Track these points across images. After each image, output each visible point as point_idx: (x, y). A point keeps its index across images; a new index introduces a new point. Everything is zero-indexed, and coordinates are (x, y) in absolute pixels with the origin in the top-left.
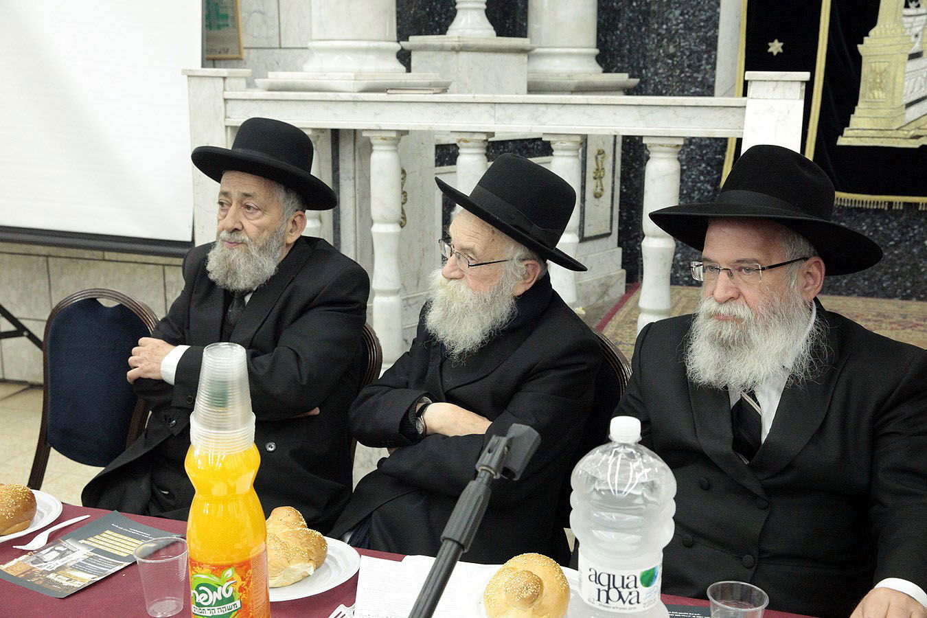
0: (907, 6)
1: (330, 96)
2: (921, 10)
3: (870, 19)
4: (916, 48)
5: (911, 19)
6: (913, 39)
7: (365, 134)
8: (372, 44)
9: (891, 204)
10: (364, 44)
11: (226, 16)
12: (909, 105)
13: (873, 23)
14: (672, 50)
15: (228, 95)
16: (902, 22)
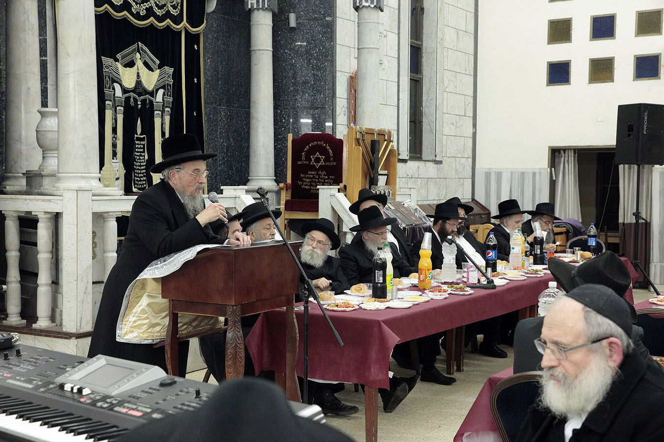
0: (113, 159)
2: (117, 161)
4: (117, 176)
5: (115, 164)
6: (116, 172)
16: (112, 165)
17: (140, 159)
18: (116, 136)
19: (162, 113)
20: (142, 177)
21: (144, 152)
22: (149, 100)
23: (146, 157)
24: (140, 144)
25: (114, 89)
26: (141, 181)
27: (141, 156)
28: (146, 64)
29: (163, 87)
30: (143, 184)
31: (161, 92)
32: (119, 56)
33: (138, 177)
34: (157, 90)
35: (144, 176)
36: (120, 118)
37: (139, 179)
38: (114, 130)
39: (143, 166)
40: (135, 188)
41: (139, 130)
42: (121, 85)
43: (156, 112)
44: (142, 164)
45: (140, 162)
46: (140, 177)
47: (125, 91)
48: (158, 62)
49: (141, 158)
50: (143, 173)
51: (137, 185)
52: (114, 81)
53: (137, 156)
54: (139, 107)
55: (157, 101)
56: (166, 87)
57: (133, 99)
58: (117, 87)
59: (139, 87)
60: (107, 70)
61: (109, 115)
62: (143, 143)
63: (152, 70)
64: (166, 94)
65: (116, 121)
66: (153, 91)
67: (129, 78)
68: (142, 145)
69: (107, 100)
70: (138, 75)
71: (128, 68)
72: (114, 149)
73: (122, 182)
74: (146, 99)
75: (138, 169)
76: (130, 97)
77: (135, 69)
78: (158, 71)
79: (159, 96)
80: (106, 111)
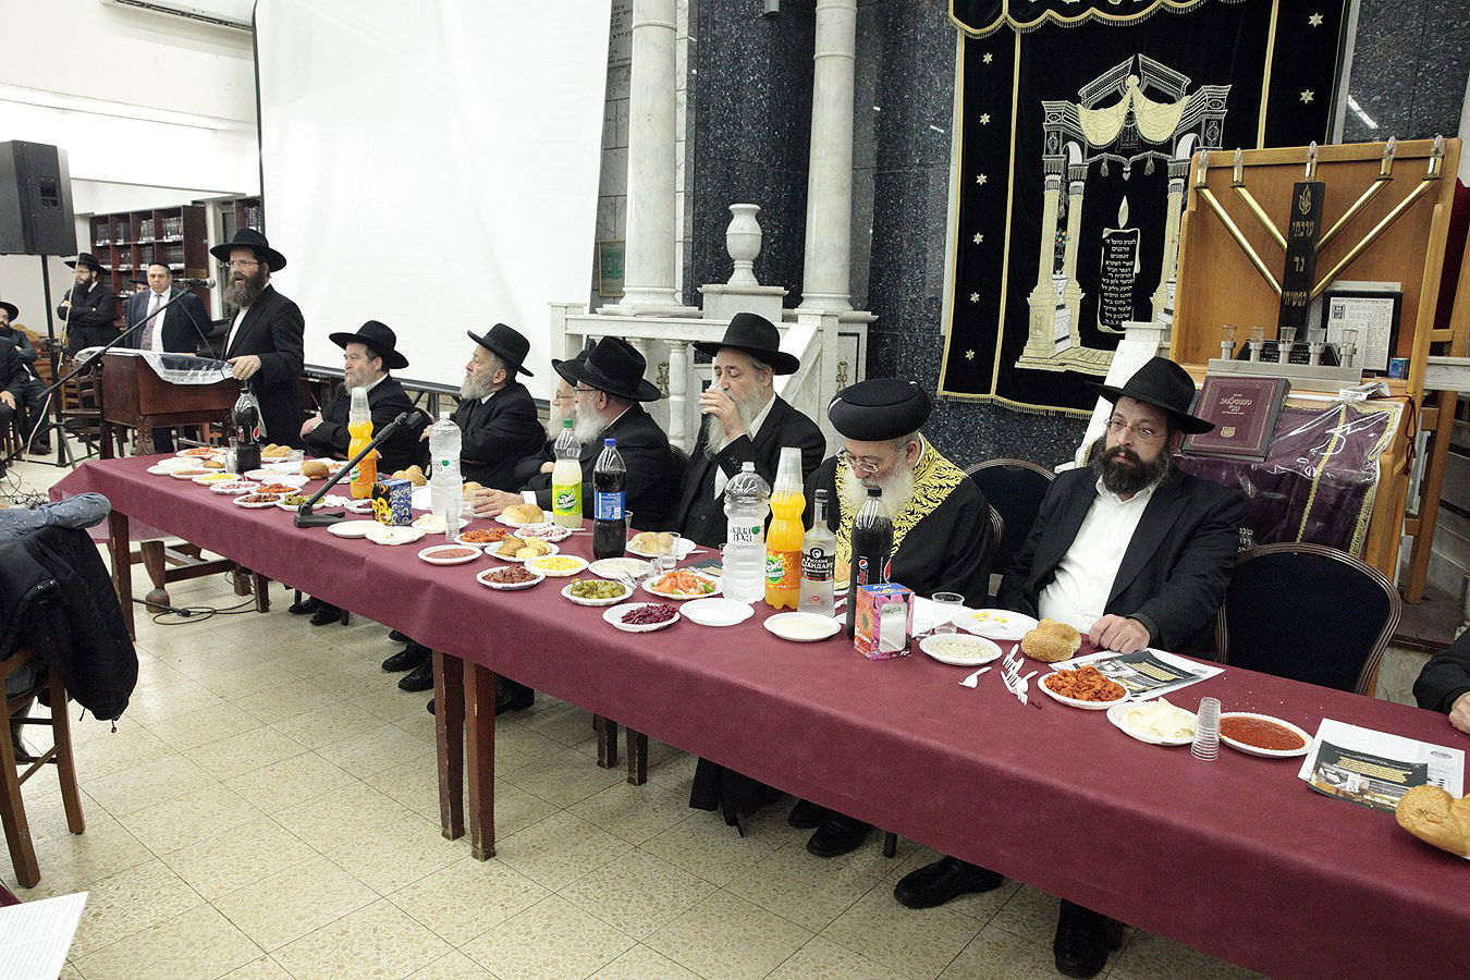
0: (1055, 273)
1: (617, 318)
2: (1063, 276)
3: (1032, 281)
4: (1061, 302)
5: (1057, 282)
6: (1059, 295)
8: (651, 289)
9: (1047, 411)
10: (647, 289)
12: (1057, 342)
13: (1035, 283)
15: (567, 316)
16: (1052, 284)
17: (1119, 272)
18: (1064, 234)
19: (1186, 182)
20: (1122, 306)
21: (1132, 258)
22: (1154, 159)
23: (1137, 269)
24: (1122, 246)
25: (1067, 152)
26: (1118, 312)
27: (1124, 266)
28: (1153, 94)
29: (1196, 129)
31: (1188, 140)
32: (1082, 92)
33: (1113, 305)
34: (1179, 138)
35: (1128, 304)
36: (1076, 204)
37: (1115, 309)
38: (1062, 224)
39: (1126, 285)
40: (1103, 324)
41: (1123, 219)
42: (1082, 145)
43: (1171, 182)
44: (1124, 282)
45: (1119, 279)
46: (1117, 306)
47: (1091, 151)
48: (1187, 81)
49: (1123, 270)
50: (1126, 299)
51: (1109, 318)
52: (1067, 138)
53: (1114, 266)
54: (1126, 177)
55: (1178, 158)
56: (1203, 126)
57: (1110, 163)
58: (1074, 147)
59: (1129, 140)
60: (1052, 122)
61: (1051, 199)
62: (1130, 242)
63: (1171, 101)
64: (1201, 141)
65: (1067, 208)
66: (1170, 141)
67: (1101, 126)
68: (1127, 245)
69: (1048, 174)
70: (1130, 117)
71: (1102, 110)
72: (1059, 257)
73: (1073, 312)
74: (1145, 160)
75: (1112, 291)
76: (1101, 161)
77: (1121, 108)
78: (1186, 99)
79: (1183, 149)
80: (1046, 192)
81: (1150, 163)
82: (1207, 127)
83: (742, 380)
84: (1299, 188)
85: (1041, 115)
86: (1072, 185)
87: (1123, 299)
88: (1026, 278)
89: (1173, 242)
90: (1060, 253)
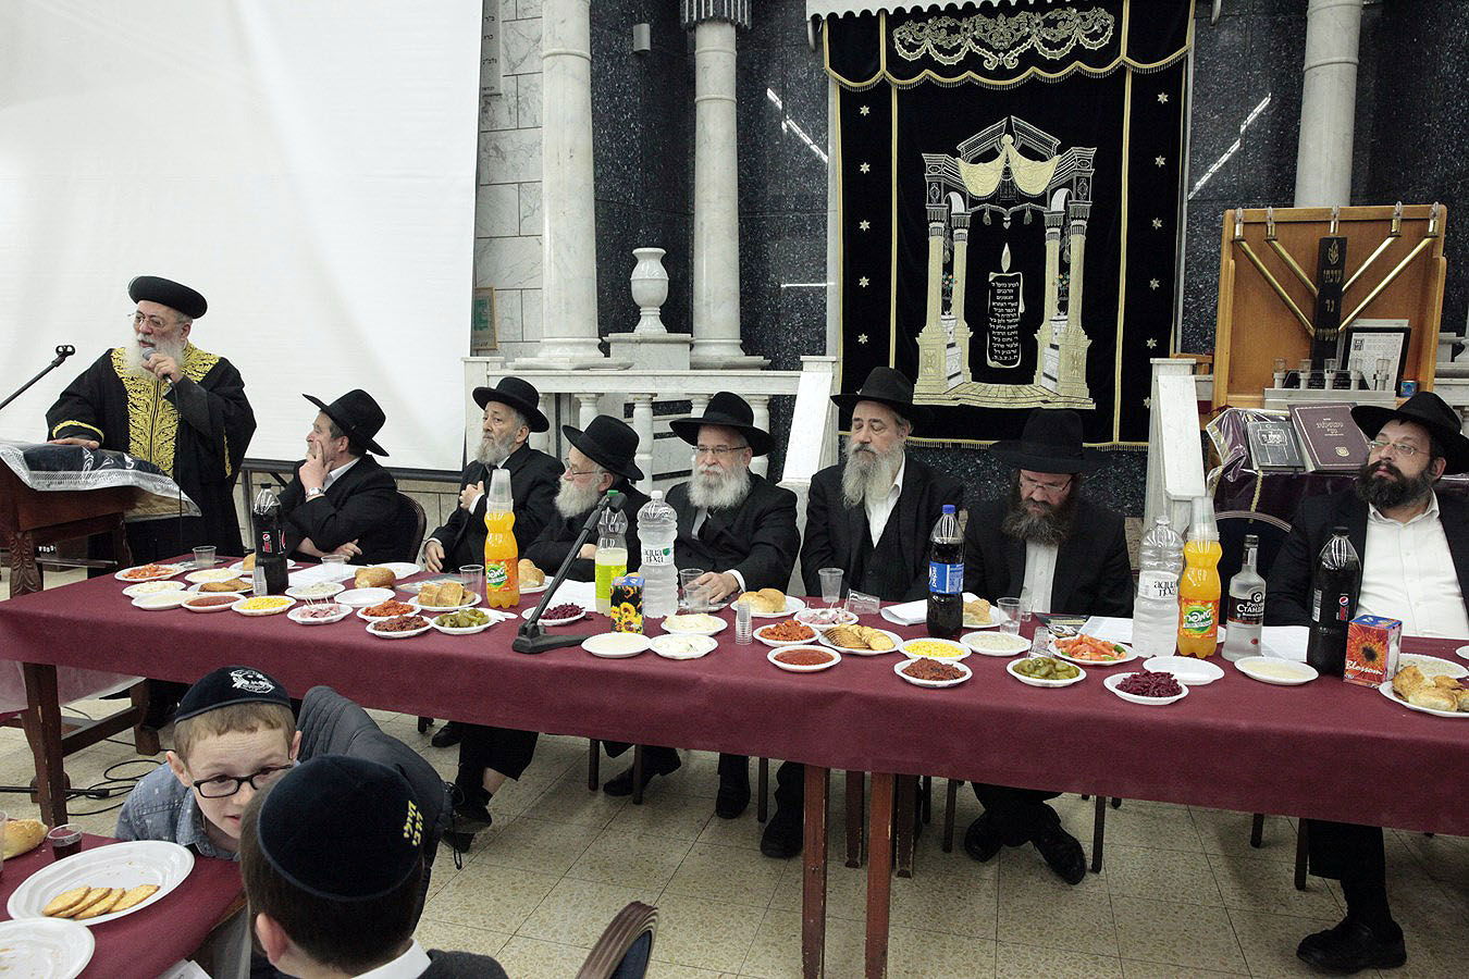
0: (943, 314)
1: (554, 372)
2: (951, 317)
3: (921, 322)
4: (950, 341)
5: (946, 322)
6: (948, 335)
7: (576, 396)
8: (582, 340)
9: (943, 444)
10: (576, 340)
11: (487, 321)
12: (950, 378)
13: (923, 324)
14: (796, 339)
15: (489, 373)
16: (941, 324)
17: (1005, 312)
18: (950, 277)
19: (1062, 232)
20: (1009, 342)
21: (1016, 299)
22: (1031, 210)
23: (1021, 309)
24: (1006, 288)
25: (949, 201)
26: (1006, 348)
27: (1009, 307)
28: (1026, 152)
29: (1068, 185)
30: (1012, 355)
31: (1061, 195)
32: (961, 147)
33: (1001, 343)
34: (1053, 192)
35: (1015, 341)
36: (961, 249)
37: (1002, 346)
38: (948, 268)
39: (1013, 324)
40: (992, 360)
41: (1006, 263)
42: (963, 195)
43: (1048, 231)
44: (1010, 321)
45: (1005, 318)
46: (1004, 343)
47: (972, 201)
48: (1057, 142)
49: (1009, 310)
50: (1013, 336)
51: (997, 354)
52: (948, 189)
53: (999, 307)
54: (1007, 225)
55: (1052, 210)
56: (1075, 183)
57: (992, 213)
58: (956, 198)
59: (1007, 192)
60: (933, 174)
61: (936, 245)
62: (1014, 285)
63: (1043, 159)
64: (1073, 196)
65: (952, 254)
66: (1045, 194)
67: (982, 180)
68: (1011, 288)
69: (931, 221)
70: (1007, 172)
71: (981, 164)
72: (947, 298)
73: (962, 351)
74: (1024, 211)
75: (1000, 330)
76: (984, 211)
77: (998, 163)
78: (1057, 158)
79: (1058, 202)
80: (930, 238)
81: (1028, 214)
82: (1078, 183)
83: (885, 433)
84: (1326, 243)
85: (922, 166)
86: (956, 232)
87: (1010, 337)
88: (914, 318)
89: (1054, 284)
90: (948, 296)
